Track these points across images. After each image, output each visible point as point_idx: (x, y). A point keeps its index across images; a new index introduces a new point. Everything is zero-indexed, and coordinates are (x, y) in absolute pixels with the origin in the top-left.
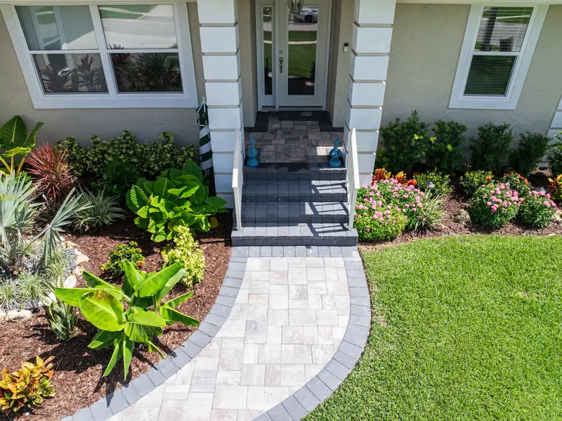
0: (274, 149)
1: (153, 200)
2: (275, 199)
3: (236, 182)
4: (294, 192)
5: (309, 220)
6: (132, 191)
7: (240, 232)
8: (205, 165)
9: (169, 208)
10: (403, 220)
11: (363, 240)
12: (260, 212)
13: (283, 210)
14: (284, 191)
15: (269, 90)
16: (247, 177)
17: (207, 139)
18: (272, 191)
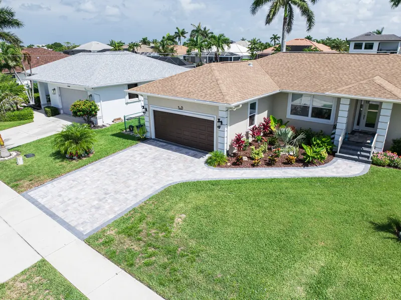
0: (353, 139)
1: (318, 141)
2: (350, 149)
3: (341, 139)
4: (356, 148)
5: (358, 156)
6: (313, 138)
7: (338, 154)
8: (332, 136)
9: (321, 143)
10: (388, 162)
11: (373, 163)
12: (345, 151)
13: (351, 152)
14: (353, 147)
15: (358, 124)
16: (344, 142)
17: (334, 133)
18: (349, 147)
